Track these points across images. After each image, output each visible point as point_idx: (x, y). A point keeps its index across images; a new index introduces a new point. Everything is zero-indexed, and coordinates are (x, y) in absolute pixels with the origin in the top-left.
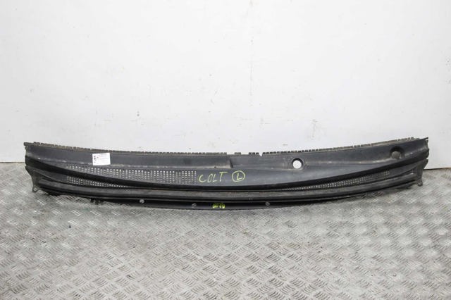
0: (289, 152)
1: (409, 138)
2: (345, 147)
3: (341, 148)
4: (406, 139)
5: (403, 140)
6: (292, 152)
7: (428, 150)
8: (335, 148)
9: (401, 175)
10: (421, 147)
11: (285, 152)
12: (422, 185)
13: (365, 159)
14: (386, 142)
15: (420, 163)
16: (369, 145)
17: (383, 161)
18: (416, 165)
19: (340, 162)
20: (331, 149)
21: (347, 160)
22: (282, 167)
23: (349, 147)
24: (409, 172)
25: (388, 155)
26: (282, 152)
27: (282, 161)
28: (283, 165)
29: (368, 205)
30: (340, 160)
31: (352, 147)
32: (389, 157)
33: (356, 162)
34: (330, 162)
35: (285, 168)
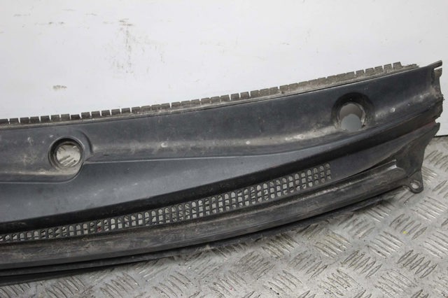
0: (45, 119)
1: (388, 66)
2: (206, 101)
3: (196, 102)
4: (379, 69)
5: (369, 71)
6: (55, 118)
7: (440, 101)
8: (175, 105)
9: (363, 175)
10: (421, 91)
11: (35, 120)
12: (420, 190)
13: (261, 131)
14: (323, 80)
15: (416, 134)
16: (274, 90)
17: (312, 134)
18: (405, 143)
19: (192, 144)
20: (166, 106)
21: (212, 137)
22: (20, 166)
23: (216, 99)
24: (386, 163)
25: (328, 116)
26: (25, 121)
27: (22, 146)
28: (24, 159)
29: (267, 265)
30: (188, 136)
31: (225, 98)
32: (330, 123)
33: (235, 142)
34: (163, 145)
35: (29, 167)
